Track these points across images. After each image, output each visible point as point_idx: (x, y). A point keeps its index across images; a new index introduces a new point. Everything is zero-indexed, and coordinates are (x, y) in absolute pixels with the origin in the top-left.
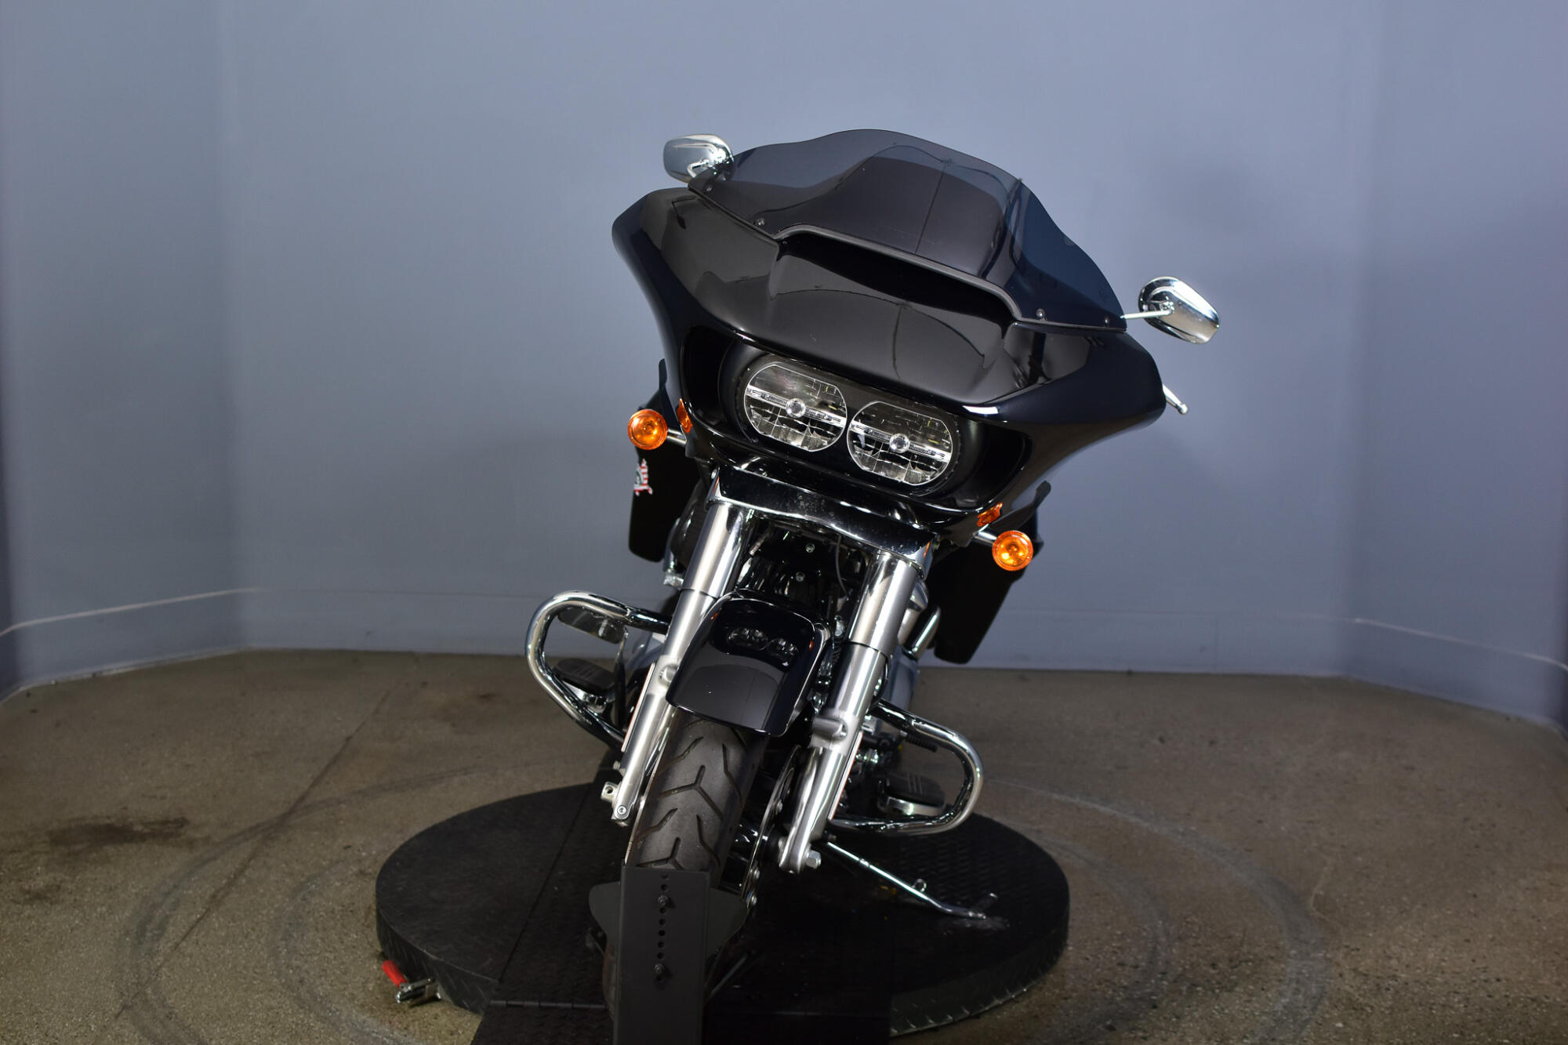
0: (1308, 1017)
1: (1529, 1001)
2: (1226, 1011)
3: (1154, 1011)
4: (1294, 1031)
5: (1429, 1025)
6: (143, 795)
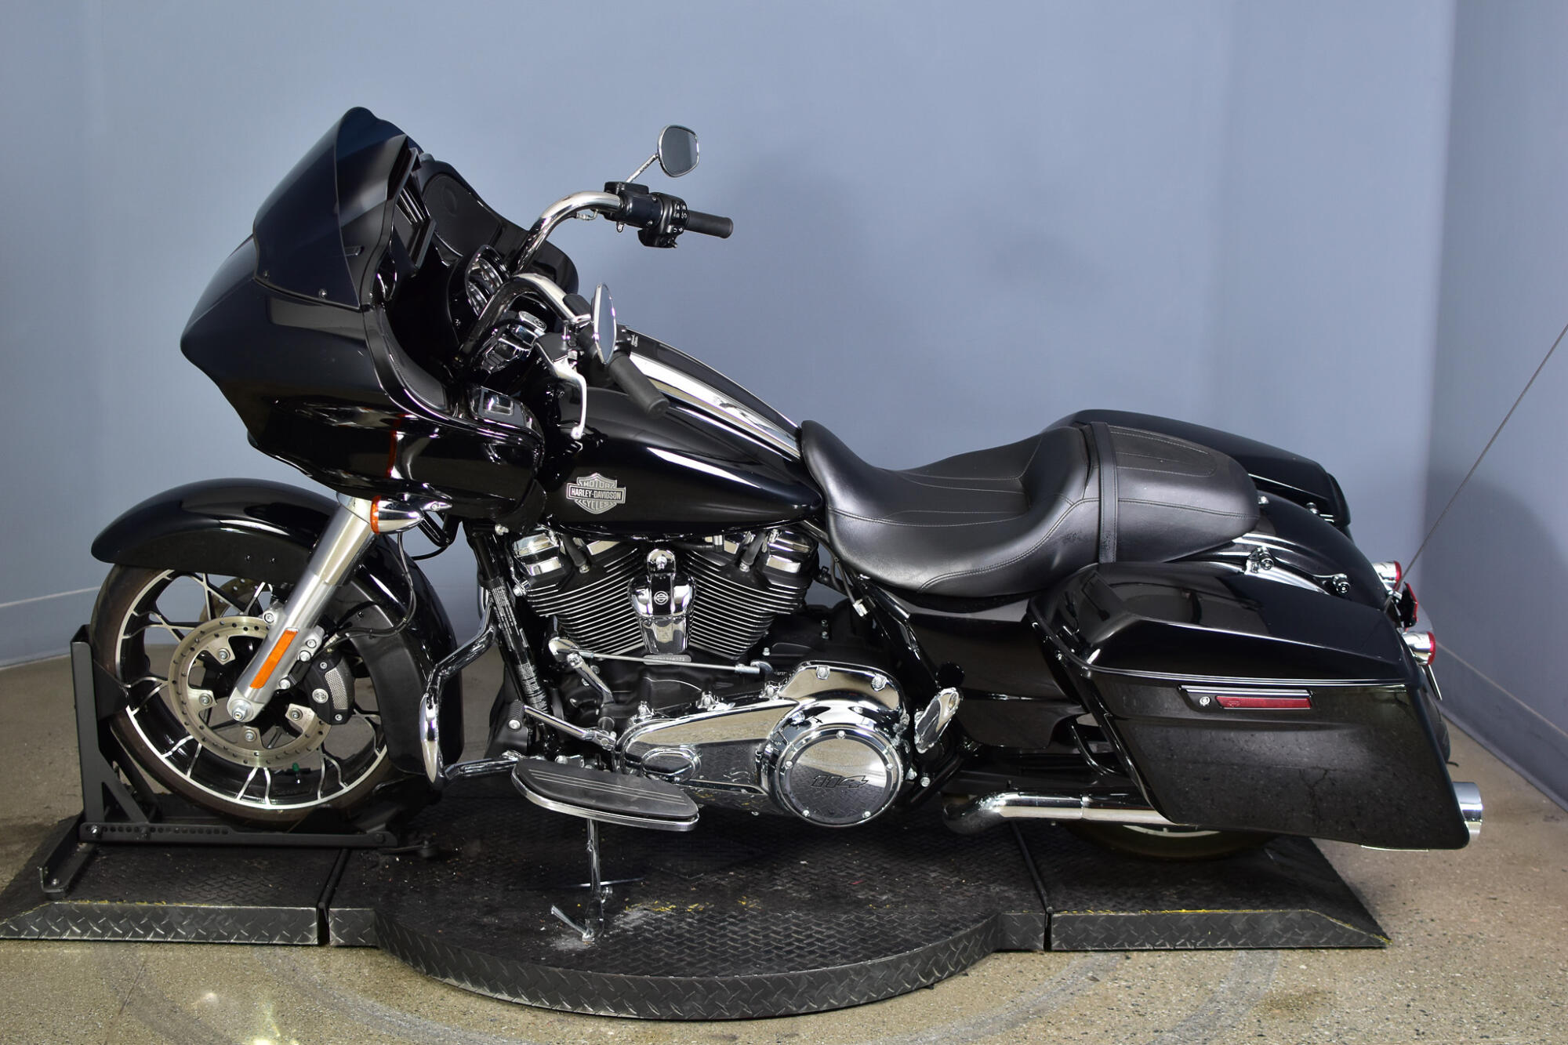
0: (1272, 961)
1: (1467, 938)
2: (1195, 959)
3: (1128, 961)
4: (1264, 974)
5: (1384, 963)
6: (62, 794)
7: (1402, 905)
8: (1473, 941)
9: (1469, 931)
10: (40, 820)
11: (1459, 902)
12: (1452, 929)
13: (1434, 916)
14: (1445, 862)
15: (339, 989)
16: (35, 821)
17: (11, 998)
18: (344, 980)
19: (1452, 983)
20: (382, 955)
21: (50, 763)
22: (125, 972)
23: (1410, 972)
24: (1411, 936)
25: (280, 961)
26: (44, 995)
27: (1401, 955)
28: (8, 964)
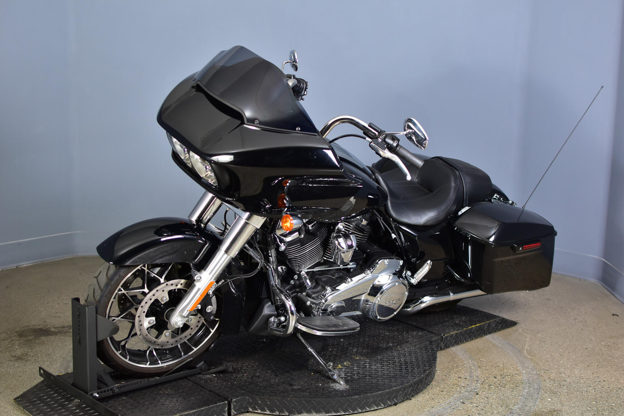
0: (537, 397)
1: (618, 389)
2: (505, 395)
3: (478, 395)
4: (533, 402)
5: (583, 399)
6: (51, 316)
7: (592, 374)
8: (620, 390)
9: (619, 386)
10: (41, 327)
11: (616, 374)
12: (612, 385)
13: (605, 379)
14: (611, 356)
16: (39, 327)
19: (611, 408)
21: (48, 303)
23: (594, 403)
24: (595, 388)
27: (590, 396)
28: (23, 386)
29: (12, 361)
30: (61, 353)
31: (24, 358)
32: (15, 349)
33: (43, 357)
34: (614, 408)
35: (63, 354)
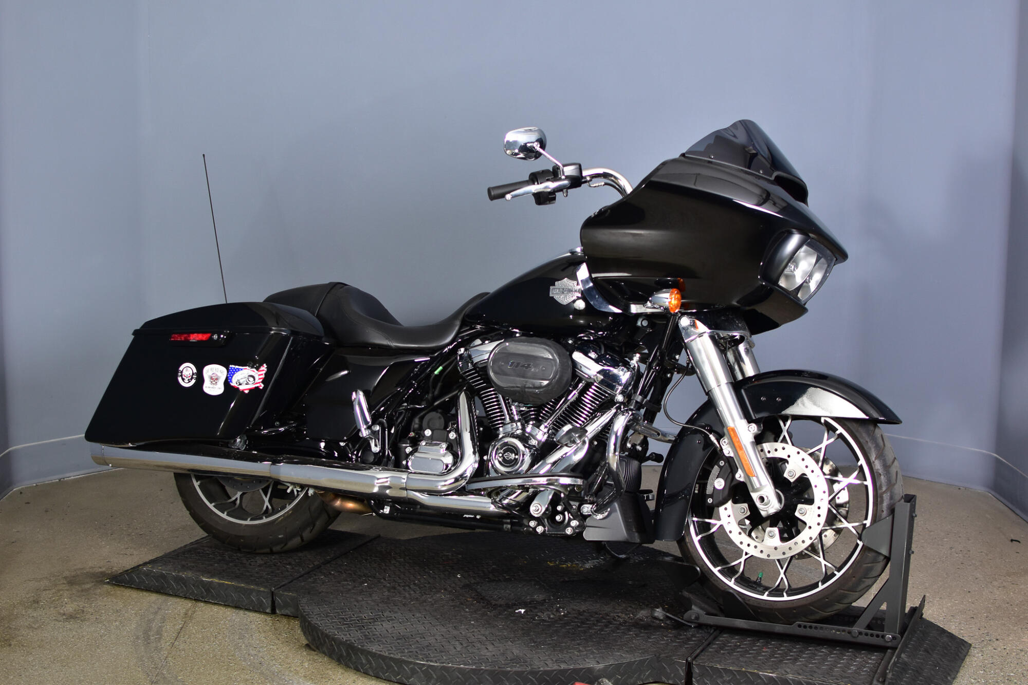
1: (1019, 651)
6: (118, 554)
7: (978, 630)
8: (1023, 653)
9: (1021, 647)
10: (104, 569)
11: (1015, 628)
12: (1010, 646)
13: (998, 637)
14: (1008, 603)
15: (288, 675)
16: (100, 570)
17: (81, 678)
18: (292, 669)
20: (317, 655)
22: (153, 663)
23: (981, 672)
24: (983, 649)
25: (252, 657)
26: (102, 676)
28: (80, 657)
29: (60, 621)
30: (137, 609)
31: (79, 616)
32: (64, 603)
33: (108, 615)
34: (1012, 679)
35: (141, 610)
